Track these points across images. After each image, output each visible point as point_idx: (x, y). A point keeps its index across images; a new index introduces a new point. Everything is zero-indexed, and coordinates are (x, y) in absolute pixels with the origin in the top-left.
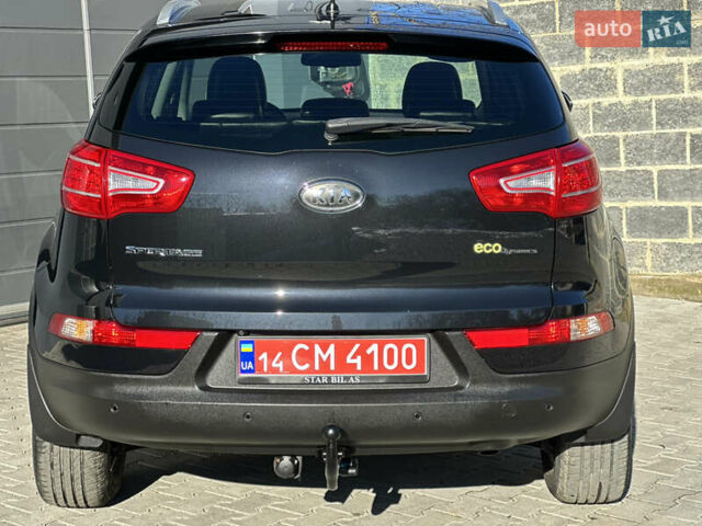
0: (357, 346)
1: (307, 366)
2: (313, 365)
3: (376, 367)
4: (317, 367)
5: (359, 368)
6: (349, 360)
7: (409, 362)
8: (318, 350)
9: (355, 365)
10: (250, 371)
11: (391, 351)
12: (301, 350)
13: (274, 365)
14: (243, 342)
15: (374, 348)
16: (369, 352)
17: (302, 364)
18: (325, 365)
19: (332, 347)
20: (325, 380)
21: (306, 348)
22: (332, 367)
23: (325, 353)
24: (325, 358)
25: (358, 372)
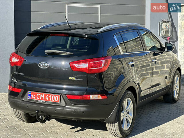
0: (48, 95)
1: (39, 98)
3: (51, 100)
4: (41, 99)
5: (48, 100)
6: (46, 98)
7: (56, 100)
9: (47, 99)
11: (53, 97)
12: (38, 95)
13: (34, 97)
14: (29, 92)
15: (51, 96)
17: (38, 98)
18: (42, 98)
20: (41, 101)
21: (39, 94)
22: (43, 99)
24: (42, 97)
25: (47, 100)
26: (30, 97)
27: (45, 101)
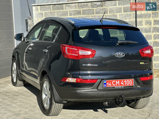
0: (123, 81)
1: (115, 85)
2: (116, 85)
3: (126, 85)
5: (123, 85)
6: (122, 83)
7: (131, 83)
8: (116, 82)
9: (122, 84)
10: (106, 86)
11: (128, 81)
13: (110, 85)
15: (125, 81)
16: (124, 82)
17: (114, 84)
18: (118, 84)
19: (119, 81)
20: (118, 87)
21: (115, 81)
22: (119, 85)
23: (118, 82)
24: (118, 83)
26: (105, 85)
27: (121, 87)
